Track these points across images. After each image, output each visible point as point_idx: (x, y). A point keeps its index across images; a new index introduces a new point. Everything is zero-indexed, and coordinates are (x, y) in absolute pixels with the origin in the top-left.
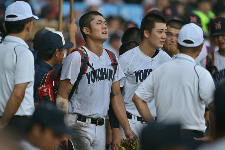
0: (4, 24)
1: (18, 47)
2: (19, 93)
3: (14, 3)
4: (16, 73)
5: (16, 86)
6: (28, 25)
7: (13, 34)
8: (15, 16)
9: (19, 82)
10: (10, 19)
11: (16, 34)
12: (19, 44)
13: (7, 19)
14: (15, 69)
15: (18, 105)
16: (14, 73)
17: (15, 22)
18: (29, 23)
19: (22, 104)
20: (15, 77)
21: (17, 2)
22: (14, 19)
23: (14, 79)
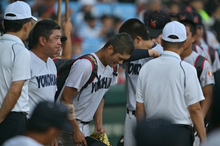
0: (3, 22)
1: (15, 45)
2: (16, 90)
3: (15, 3)
4: (13, 71)
5: (13, 84)
6: (26, 25)
7: (11, 33)
8: (13, 15)
9: (16, 79)
10: (9, 18)
11: (13, 33)
12: (16, 43)
13: (6, 18)
14: (13, 67)
15: (15, 102)
16: (12, 71)
17: (14, 20)
18: (28, 23)
19: (19, 101)
20: (13, 74)
21: (18, 2)
22: (13, 18)
23: (11, 76)
